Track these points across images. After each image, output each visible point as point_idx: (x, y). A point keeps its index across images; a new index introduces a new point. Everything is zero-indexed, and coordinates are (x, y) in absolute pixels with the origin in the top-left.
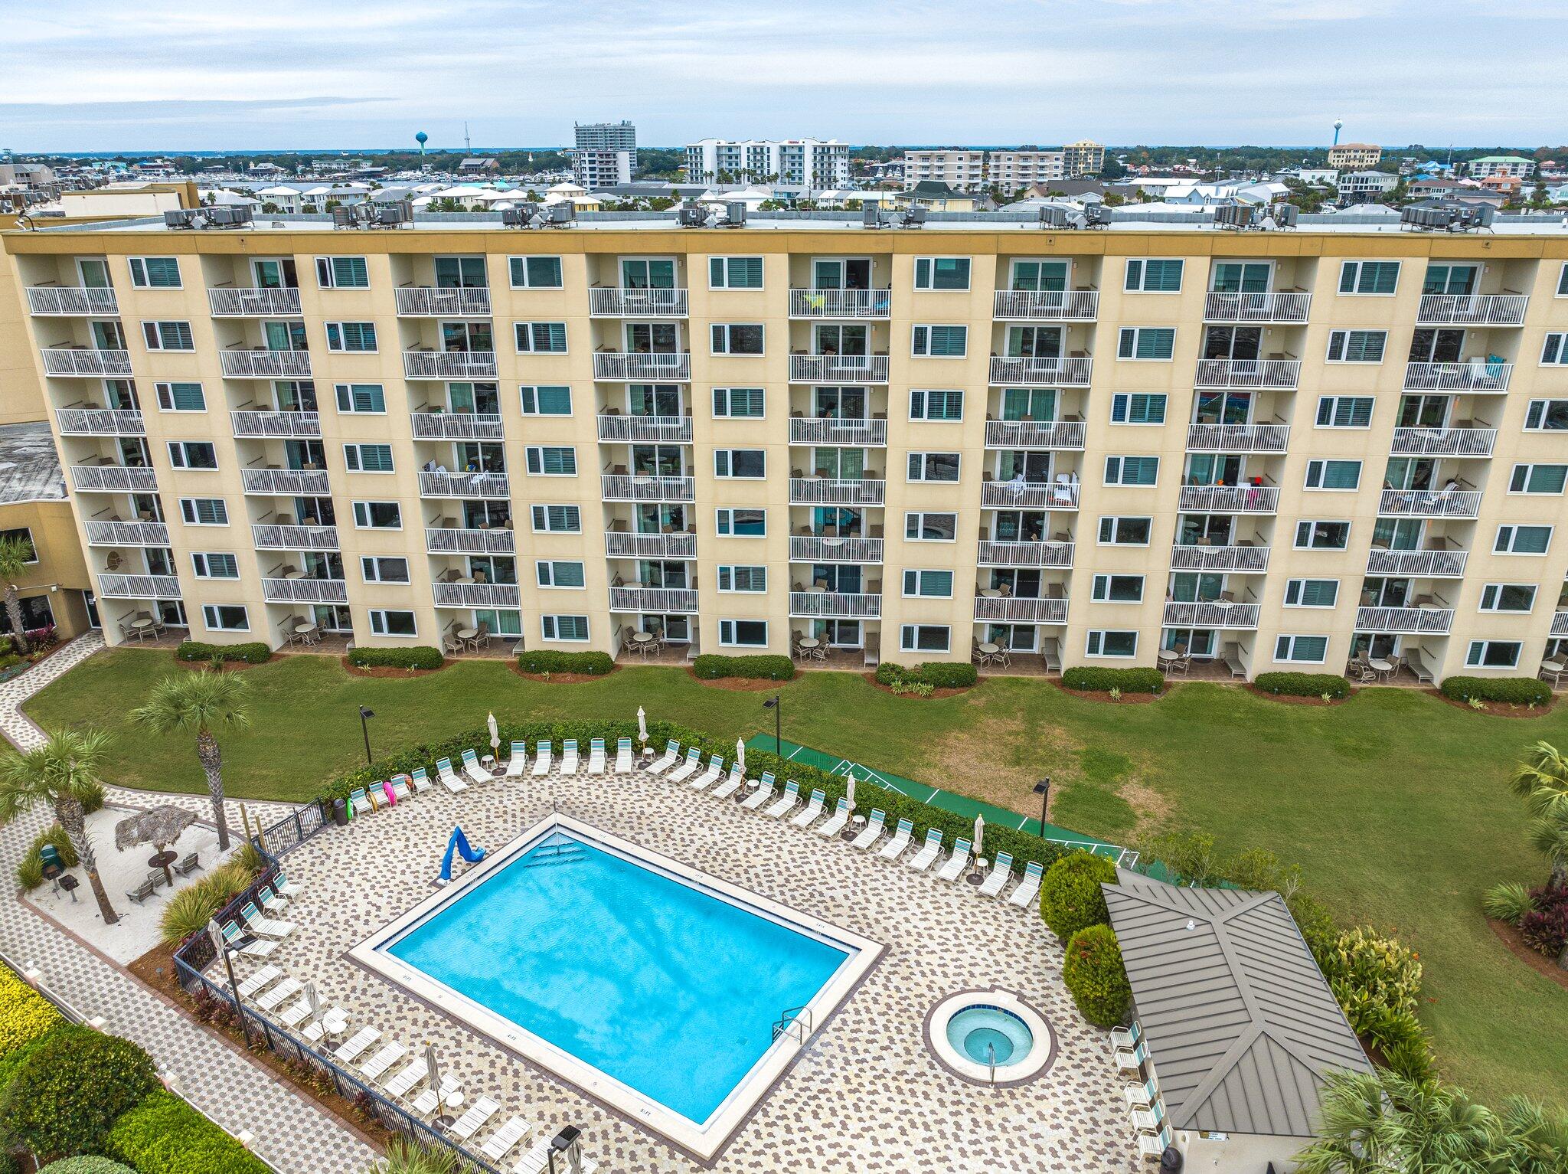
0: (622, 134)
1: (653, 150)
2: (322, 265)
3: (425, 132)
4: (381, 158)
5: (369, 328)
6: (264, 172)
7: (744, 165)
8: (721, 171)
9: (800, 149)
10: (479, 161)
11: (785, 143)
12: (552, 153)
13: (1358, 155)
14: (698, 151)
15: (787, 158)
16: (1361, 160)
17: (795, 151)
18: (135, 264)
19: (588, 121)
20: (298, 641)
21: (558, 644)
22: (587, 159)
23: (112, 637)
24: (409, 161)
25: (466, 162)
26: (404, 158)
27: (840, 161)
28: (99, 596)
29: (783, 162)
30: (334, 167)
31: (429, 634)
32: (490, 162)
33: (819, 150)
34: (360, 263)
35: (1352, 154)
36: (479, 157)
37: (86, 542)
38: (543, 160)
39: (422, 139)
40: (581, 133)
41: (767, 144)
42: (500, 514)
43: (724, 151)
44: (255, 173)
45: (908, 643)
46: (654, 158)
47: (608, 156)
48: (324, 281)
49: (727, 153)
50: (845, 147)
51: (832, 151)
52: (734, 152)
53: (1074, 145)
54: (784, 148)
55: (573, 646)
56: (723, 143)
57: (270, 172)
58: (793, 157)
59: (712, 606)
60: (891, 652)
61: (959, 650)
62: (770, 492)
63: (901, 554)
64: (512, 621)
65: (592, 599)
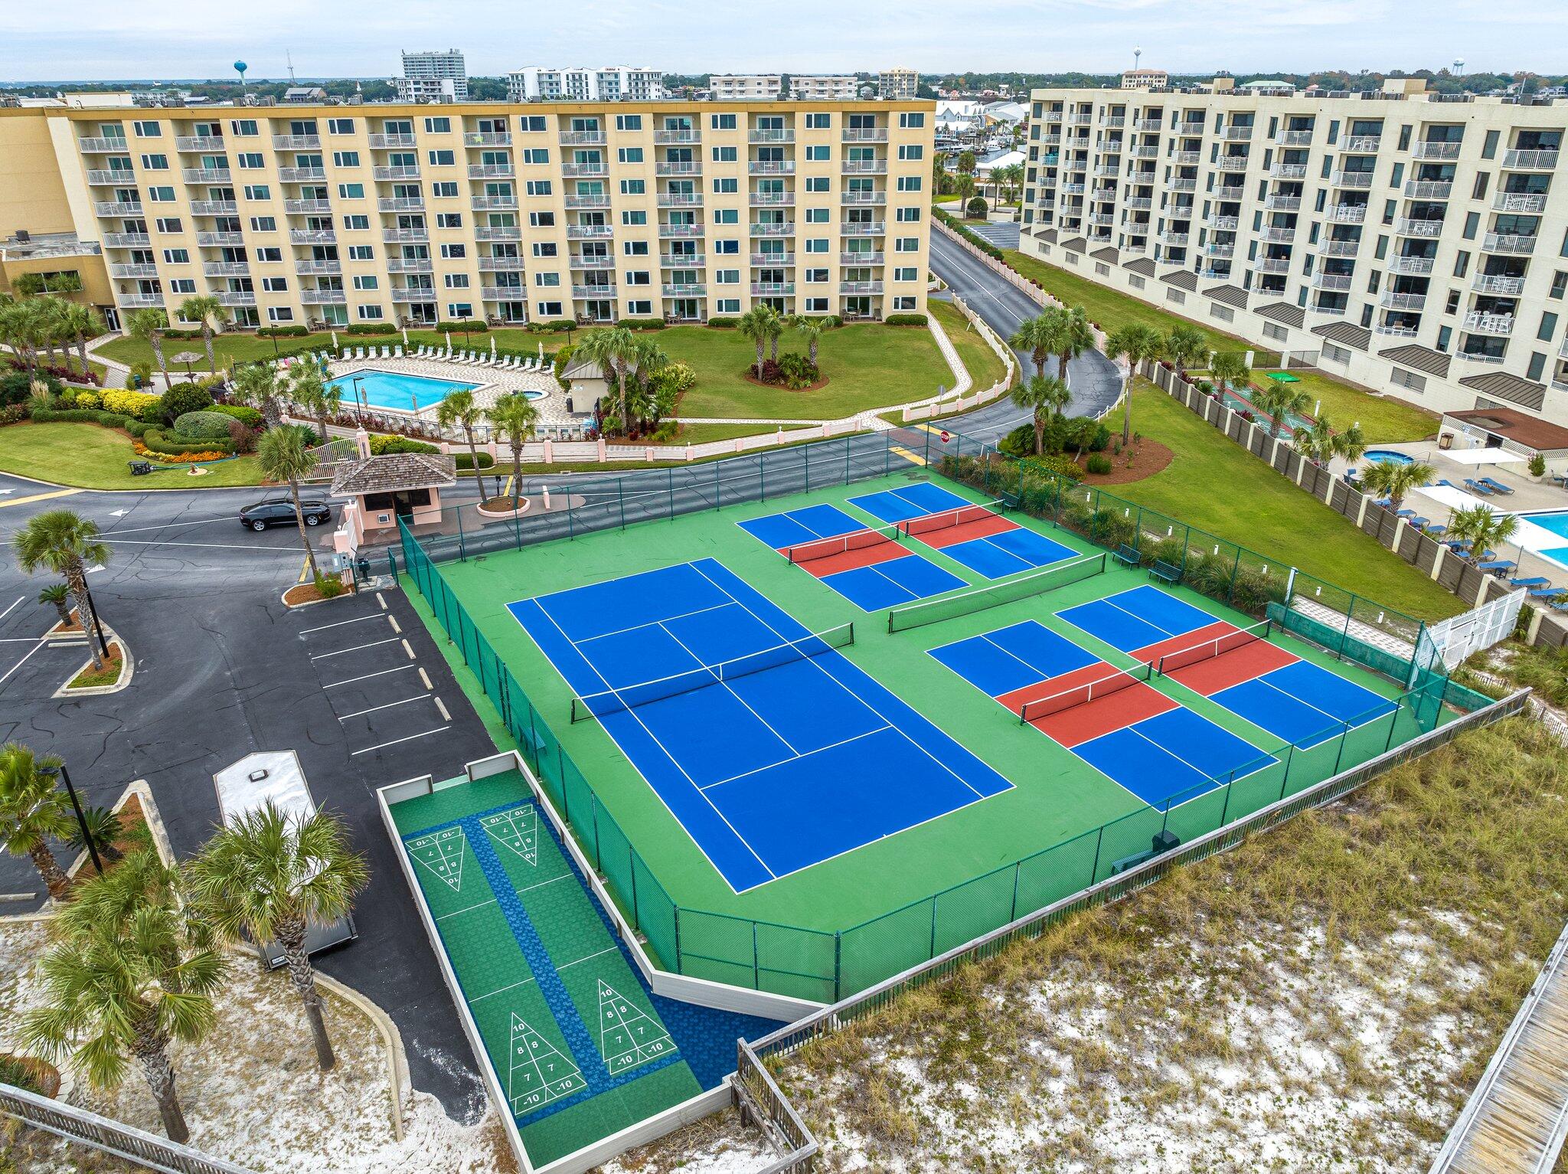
0: (450, 63)
1: (486, 79)
2: (234, 124)
3: (244, 61)
4: (200, 87)
5: (260, 156)
7: (564, 91)
9: (616, 76)
10: (305, 91)
11: (603, 70)
12: (381, 82)
13: (1147, 80)
14: (519, 78)
15: (604, 85)
16: (1150, 85)
17: (612, 78)
18: (137, 125)
19: (416, 50)
20: (229, 330)
21: (367, 321)
22: (412, 86)
23: (126, 332)
24: (230, 90)
25: (290, 91)
26: (225, 87)
27: (653, 87)
28: (119, 306)
29: (601, 89)
31: (300, 319)
32: (316, 91)
33: (634, 77)
34: (254, 123)
35: (1142, 79)
36: (305, 86)
37: (111, 276)
38: (372, 89)
39: (241, 67)
40: (409, 62)
41: (585, 72)
42: (332, 253)
43: (545, 79)
45: (542, 312)
46: (484, 87)
47: (433, 83)
48: (236, 132)
49: (548, 80)
50: (659, 74)
51: (646, 78)
52: (555, 79)
53: (889, 71)
54: (601, 75)
55: (375, 322)
56: (544, 71)
58: (610, 83)
59: (444, 298)
60: (535, 317)
61: (568, 314)
62: (466, 235)
63: (532, 265)
64: (343, 310)
65: (383, 296)
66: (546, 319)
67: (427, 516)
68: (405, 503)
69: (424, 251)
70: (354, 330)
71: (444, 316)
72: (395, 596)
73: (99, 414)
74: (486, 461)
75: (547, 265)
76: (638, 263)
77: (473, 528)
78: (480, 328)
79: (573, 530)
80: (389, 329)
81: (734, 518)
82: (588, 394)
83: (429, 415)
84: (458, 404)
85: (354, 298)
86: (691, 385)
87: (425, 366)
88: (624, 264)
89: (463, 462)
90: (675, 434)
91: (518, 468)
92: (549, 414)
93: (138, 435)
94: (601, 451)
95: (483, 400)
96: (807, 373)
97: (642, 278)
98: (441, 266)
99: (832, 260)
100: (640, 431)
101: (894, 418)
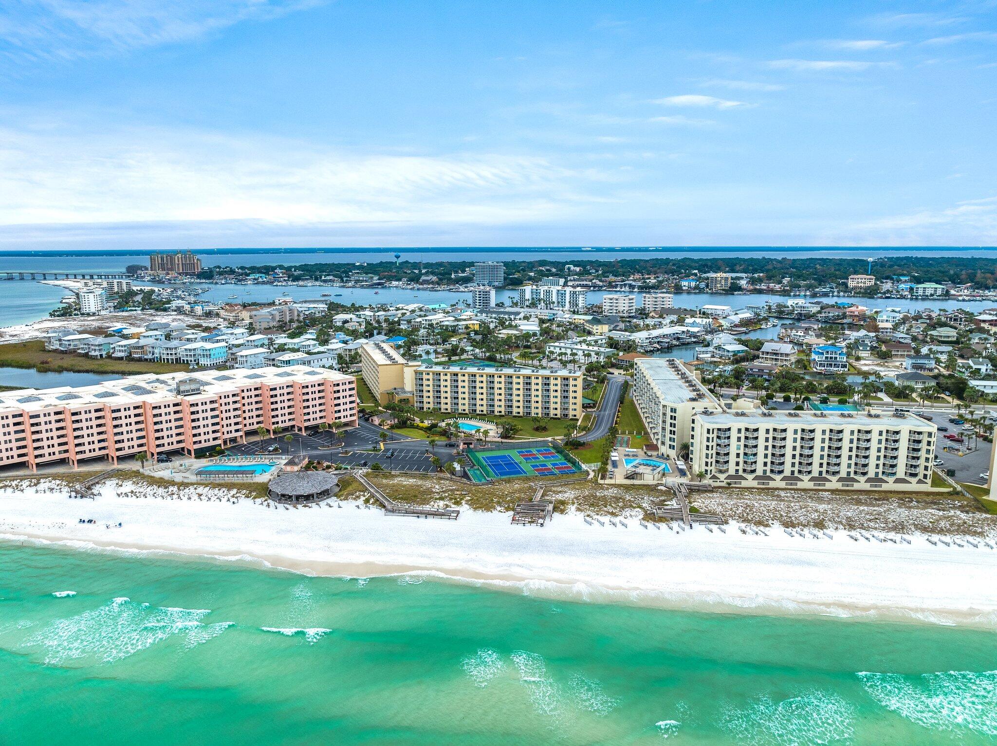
6: (330, 281)
7: (542, 296)
8: (533, 299)
13: (863, 281)
15: (560, 294)
16: (865, 283)
17: (563, 292)
22: (478, 293)
27: (581, 296)
28: (416, 406)
29: (558, 296)
30: (361, 279)
31: (450, 411)
37: (415, 400)
44: (325, 281)
45: (498, 412)
49: (536, 292)
52: (538, 292)
55: (464, 412)
57: (333, 281)
58: (562, 294)
59: (479, 408)
60: (496, 413)
61: (503, 413)
62: (484, 397)
63: (497, 403)
64: (458, 409)
65: (466, 407)
66: (499, 414)
67: (472, 446)
68: (469, 444)
69: (475, 399)
70: (460, 414)
71: (478, 412)
72: (467, 455)
73: (418, 427)
74: (481, 440)
75: (500, 403)
76: (518, 404)
77: (478, 449)
78: (485, 415)
79: (492, 450)
80: (467, 414)
81: (516, 451)
82: (500, 430)
83: (473, 432)
84: (478, 431)
85: (461, 407)
86: (521, 430)
87: (473, 422)
88: (515, 404)
89: (478, 440)
90: (513, 438)
91: (486, 441)
92: (491, 433)
93: (426, 431)
94: (500, 440)
95: (482, 430)
96: (544, 429)
97: (519, 407)
98: (479, 402)
99: (558, 406)
100: (506, 437)
101: (554, 439)
